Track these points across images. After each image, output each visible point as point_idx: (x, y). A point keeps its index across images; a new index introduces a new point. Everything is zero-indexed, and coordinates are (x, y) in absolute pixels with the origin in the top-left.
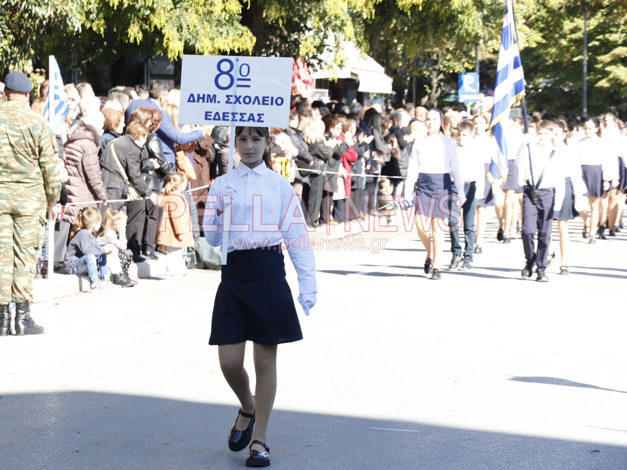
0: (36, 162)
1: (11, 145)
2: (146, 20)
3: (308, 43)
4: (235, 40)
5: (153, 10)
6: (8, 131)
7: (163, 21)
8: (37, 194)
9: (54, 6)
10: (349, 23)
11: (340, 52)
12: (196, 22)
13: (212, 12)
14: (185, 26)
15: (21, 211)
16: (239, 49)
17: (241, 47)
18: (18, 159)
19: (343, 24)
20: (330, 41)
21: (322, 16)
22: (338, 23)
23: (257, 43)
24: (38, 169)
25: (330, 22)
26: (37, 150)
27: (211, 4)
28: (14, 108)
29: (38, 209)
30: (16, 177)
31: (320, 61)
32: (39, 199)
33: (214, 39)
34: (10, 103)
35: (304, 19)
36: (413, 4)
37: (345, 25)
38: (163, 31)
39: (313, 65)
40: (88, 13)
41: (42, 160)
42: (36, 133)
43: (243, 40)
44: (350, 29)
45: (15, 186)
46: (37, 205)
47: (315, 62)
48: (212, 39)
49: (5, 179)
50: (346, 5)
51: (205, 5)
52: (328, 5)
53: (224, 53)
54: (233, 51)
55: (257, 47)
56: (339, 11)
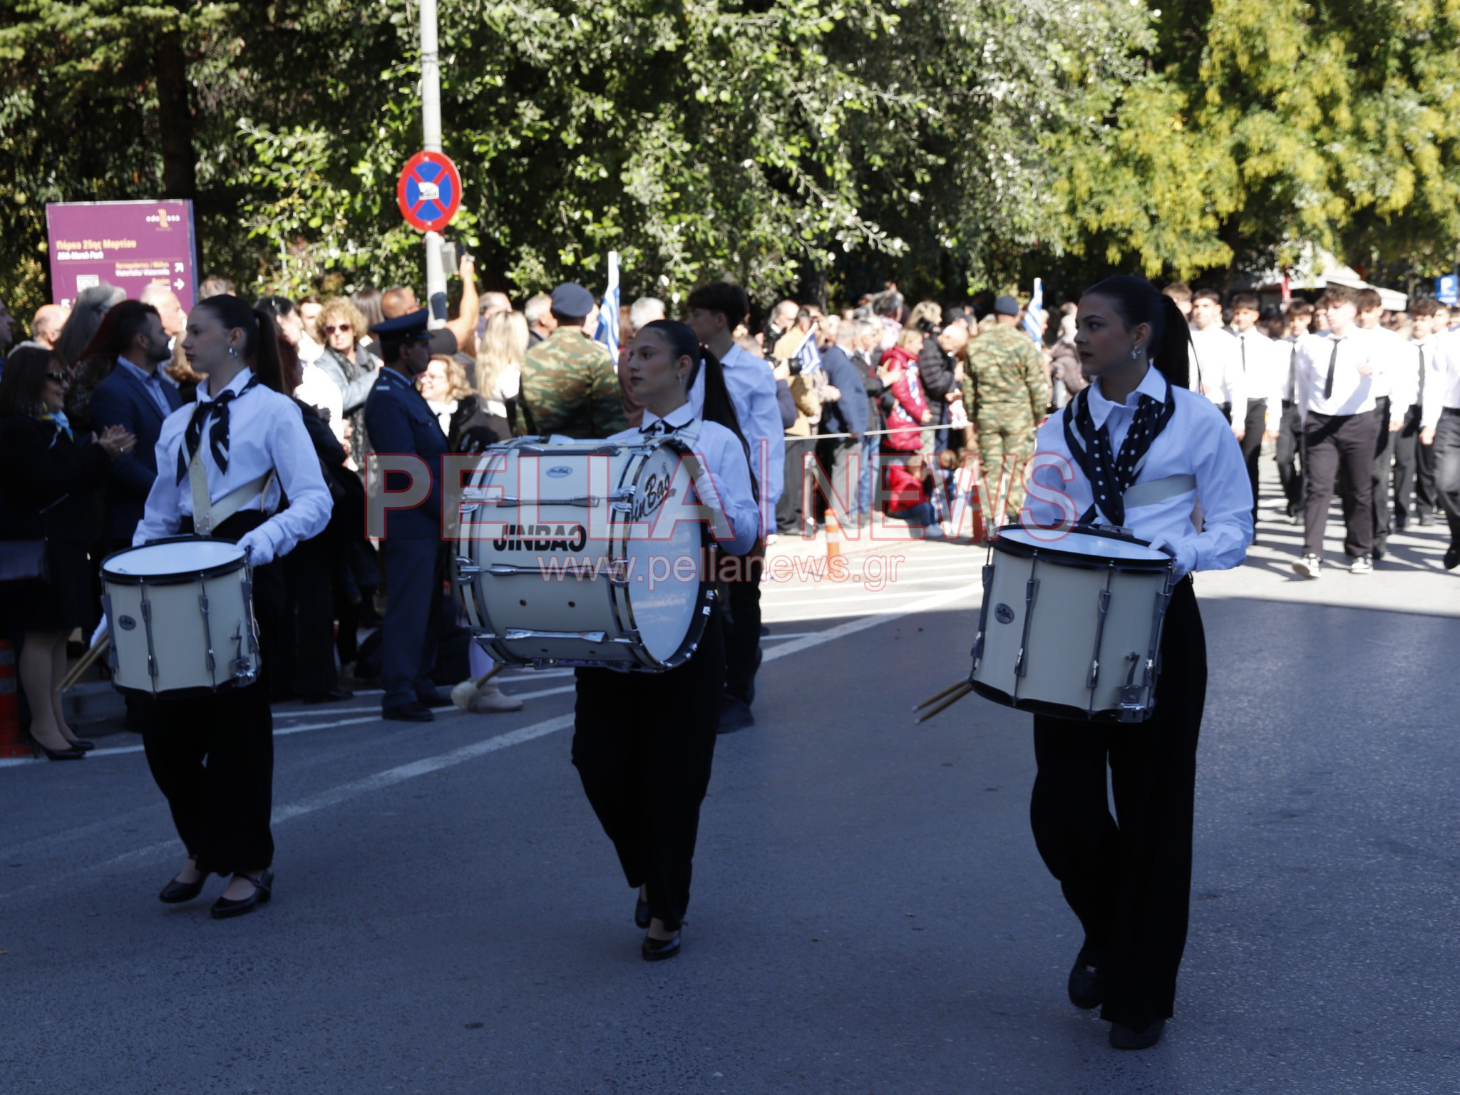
0: (1022, 382)
1: (998, 365)
2: (1124, 241)
3: (1285, 254)
4: (1213, 255)
5: (1130, 232)
6: (996, 352)
7: (1140, 242)
8: (1024, 414)
9: (1037, 233)
10: (1327, 232)
11: (1319, 261)
12: (1173, 240)
13: (1187, 231)
14: (1162, 245)
15: (1009, 429)
16: (1216, 264)
17: (1218, 261)
18: (1005, 380)
19: (1321, 234)
20: (1307, 252)
21: (1299, 226)
22: (1316, 232)
23: (1233, 257)
24: (1024, 388)
25: (1308, 232)
26: (1023, 369)
27: (1189, 222)
28: (1002, 330)
29: (1024, 428)
30: (1003, 396)
31: (1297, 272)
32: (1026, 418)
33: (1192, 255)
34: (1000, 326)
35: (1280, 231)
36: (1393, 211)
37: (1324, 234)
38: (1142, 251)
39: (1290, 276)
40: (1068, 239)
41: (1029, 379)
42: (1023, 353)
43: (1221, 254)
44: (1328, 238)
45: (1002, 406)
46: (1023, 423)
47: (1292, 272)
48: (1189, 256)
49: (994, 398)
50: (1324, 213)
51: (1182, 223)
52: (1306, 216)
53: (1200, 268)
54: (1210, 266)
55: (1235, 261)
56: (1316, 221)
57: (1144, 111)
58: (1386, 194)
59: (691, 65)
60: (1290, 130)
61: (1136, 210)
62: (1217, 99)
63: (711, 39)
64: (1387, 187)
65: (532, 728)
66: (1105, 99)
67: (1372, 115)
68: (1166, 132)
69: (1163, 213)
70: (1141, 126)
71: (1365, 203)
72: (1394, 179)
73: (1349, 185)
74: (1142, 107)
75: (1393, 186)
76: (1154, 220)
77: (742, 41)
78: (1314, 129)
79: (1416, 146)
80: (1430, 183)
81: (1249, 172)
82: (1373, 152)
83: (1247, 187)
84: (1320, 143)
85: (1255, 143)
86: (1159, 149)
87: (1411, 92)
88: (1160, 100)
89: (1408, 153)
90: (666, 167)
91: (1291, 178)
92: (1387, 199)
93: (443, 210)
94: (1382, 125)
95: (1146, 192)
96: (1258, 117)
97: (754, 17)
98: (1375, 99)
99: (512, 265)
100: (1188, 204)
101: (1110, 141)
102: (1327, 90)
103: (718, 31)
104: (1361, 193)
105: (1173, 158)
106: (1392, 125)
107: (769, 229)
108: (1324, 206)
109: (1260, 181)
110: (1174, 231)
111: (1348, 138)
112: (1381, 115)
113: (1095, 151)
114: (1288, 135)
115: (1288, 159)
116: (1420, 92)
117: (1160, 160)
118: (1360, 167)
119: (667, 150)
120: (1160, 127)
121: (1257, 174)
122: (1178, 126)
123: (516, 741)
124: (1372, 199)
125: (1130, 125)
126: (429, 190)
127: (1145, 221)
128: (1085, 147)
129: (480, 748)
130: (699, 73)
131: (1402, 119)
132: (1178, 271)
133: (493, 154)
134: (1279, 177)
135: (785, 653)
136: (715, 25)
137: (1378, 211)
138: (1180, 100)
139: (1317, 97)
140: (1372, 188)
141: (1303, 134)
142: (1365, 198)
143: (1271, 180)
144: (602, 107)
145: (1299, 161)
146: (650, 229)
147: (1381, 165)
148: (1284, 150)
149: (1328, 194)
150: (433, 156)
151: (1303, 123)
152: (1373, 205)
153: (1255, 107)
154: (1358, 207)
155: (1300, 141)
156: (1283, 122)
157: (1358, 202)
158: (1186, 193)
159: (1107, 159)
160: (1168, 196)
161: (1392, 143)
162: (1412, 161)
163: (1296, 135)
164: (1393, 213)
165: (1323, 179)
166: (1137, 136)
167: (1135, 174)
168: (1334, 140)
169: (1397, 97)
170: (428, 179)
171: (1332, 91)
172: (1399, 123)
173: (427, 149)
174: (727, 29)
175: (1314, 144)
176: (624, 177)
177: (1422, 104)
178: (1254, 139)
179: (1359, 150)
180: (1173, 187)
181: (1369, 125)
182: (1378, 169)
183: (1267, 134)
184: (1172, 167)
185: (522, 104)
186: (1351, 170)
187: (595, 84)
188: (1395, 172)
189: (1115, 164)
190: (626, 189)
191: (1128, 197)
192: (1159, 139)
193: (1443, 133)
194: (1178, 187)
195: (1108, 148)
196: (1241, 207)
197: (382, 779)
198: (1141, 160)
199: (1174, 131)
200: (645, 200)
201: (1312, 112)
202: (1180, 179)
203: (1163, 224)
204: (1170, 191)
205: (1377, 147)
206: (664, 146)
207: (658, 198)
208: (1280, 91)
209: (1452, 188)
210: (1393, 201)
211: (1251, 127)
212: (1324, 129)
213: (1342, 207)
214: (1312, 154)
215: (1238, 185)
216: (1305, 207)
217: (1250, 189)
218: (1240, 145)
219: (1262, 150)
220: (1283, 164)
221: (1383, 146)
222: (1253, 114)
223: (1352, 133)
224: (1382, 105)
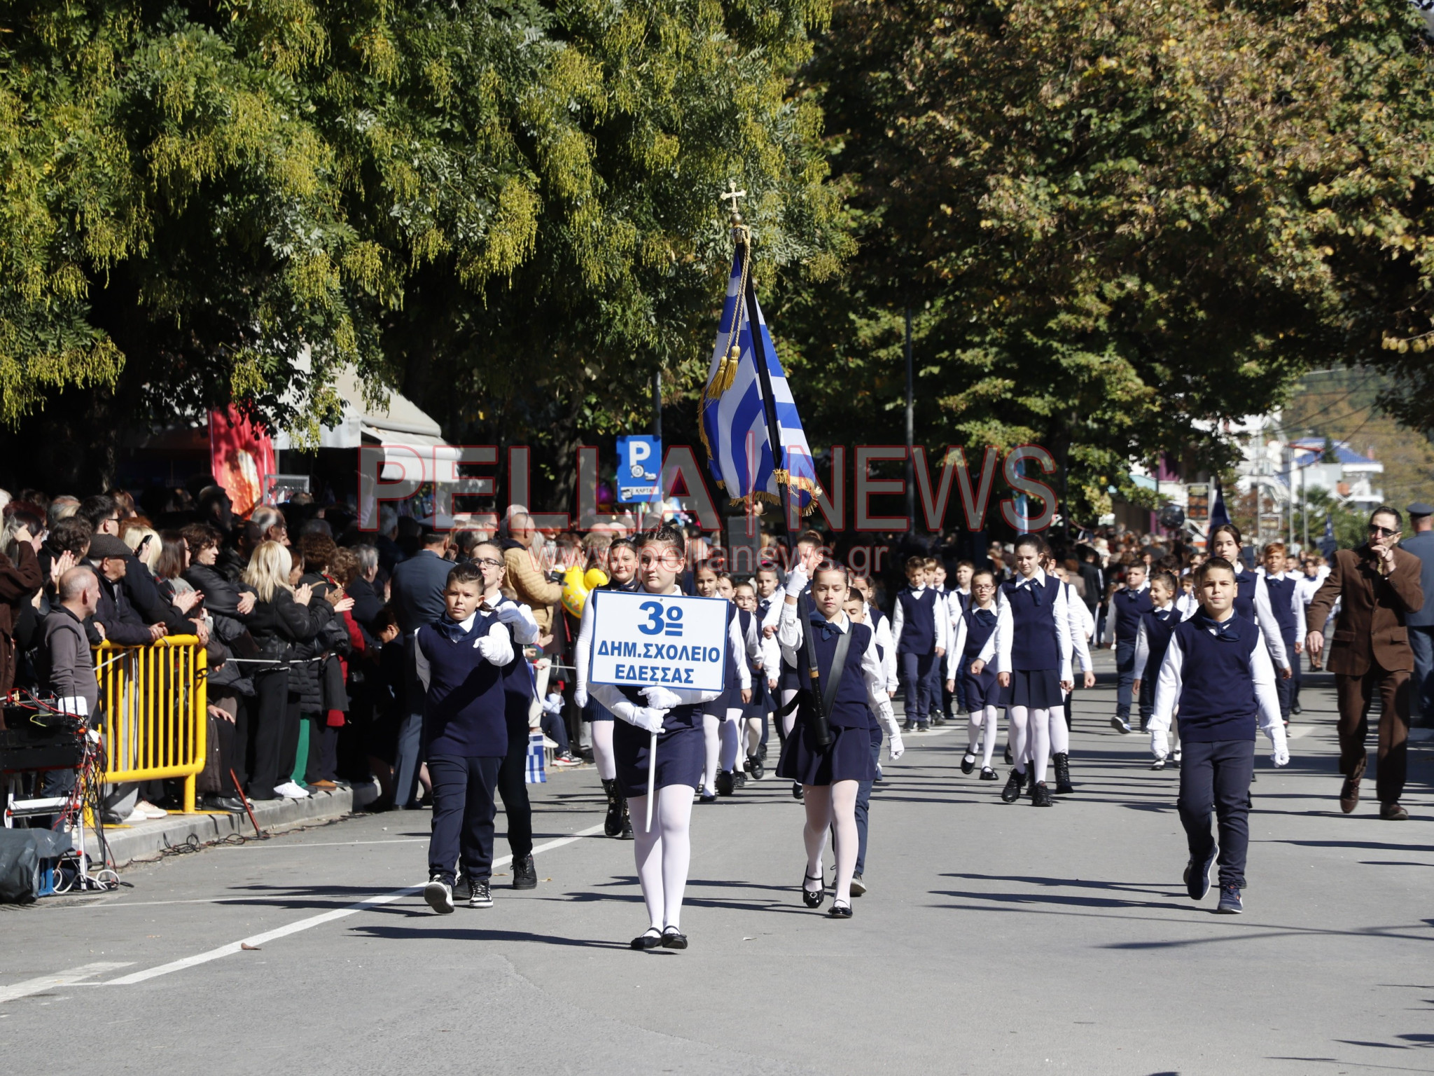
3: (250, 366)
4: (77, 360)
10: (345, 320)
11: (327, 386)
13: (20, 296)
16: (85, 381)
17: (90, 374)
19: (332, 323)
20: (301, 363)
21: (282, 303)
22: (320, 319)
23: (127, 367)
25: (302, 317)
27: (21, 277)
31: (282, 410)
33: (26, 357)
35: (243, 312)
36: (493, 276)
37: (337, 325)
39: (264, 419)
43: (96, 359)
44: (345, 334)
47: (270, 412)
48: (21, 358)
50: (337, 276)
52: (295, 278)
53: (50, 390)
54: (70, 385)
55: (129, 377)
56: (322, 292)
58: (477, 237)
60: (259, 73)
64: (483, 224)
67: (444, 53)
71: (431, 257)
72: (496, 203)
73: (395, 211)
75: (492, 220)
78: (312, 75)
79: (545, 133)
80: (578, 217)
81: (160, 167)
82: (446, 136)
83: (157, 202)
84: (327, 108)
85: (176, 100)
89: (526, 146)
91: (260, 186)
92: (481, 247)
94: (466, 77)
96: (181, 40)
98: (451, 16)
100: (18, 233)
104: (423, 233)
106: (489, 76)
108: (336, 260)
109: (185, 191)
111: (390, 99)
112: (466, 53)
114: (252, 86)
115: (254, 141)
118: (420, 168)
121: (179, 174)
124: (448, 247)
137: (464, 275)
140: (446, 221)
141: (287, 87)
142: (435, 243)
143: (211, 190)
145: (278, 149)
147: (464, 171)
148: (242, 121)
149: (345, 231)
151: (287, 60)
152: (447, 261)
153: (174, 14)
154: (416, 263)
155: (279, 99)
156: (240, 54)
157: (417, 251)
158: (16, 207)
161: (491, 117)
162: (536, 168)
163: (271, 88)
164: (496, 281)
165: (334, 194)
168: (359, 104)
172: (503, 72)
175: (312, 109)
177: (556, 33)
178: (171, 90)
179: (418, 133)
181: (439, 73)
182: (459, 177)
183: (201, 81)
186: (398, 177)
188: (498, 189)
193: (601, 102)
196: (144, 246)
201: (310, 34)
205: (457, 128)
209: (627, 233)
210: (495, 255)
211: (166, 56)
212: (336, 77)
213: (379, 263)
214: (308, 135)
215: (135, 190)
216: (295, 256)
217: (164, 207)
218: (138, 98)
219: (189, 117)
220: (241, 153)
221: (471, 123)
222: (170, 30)
223: (400, 93)
224: (467, 29)
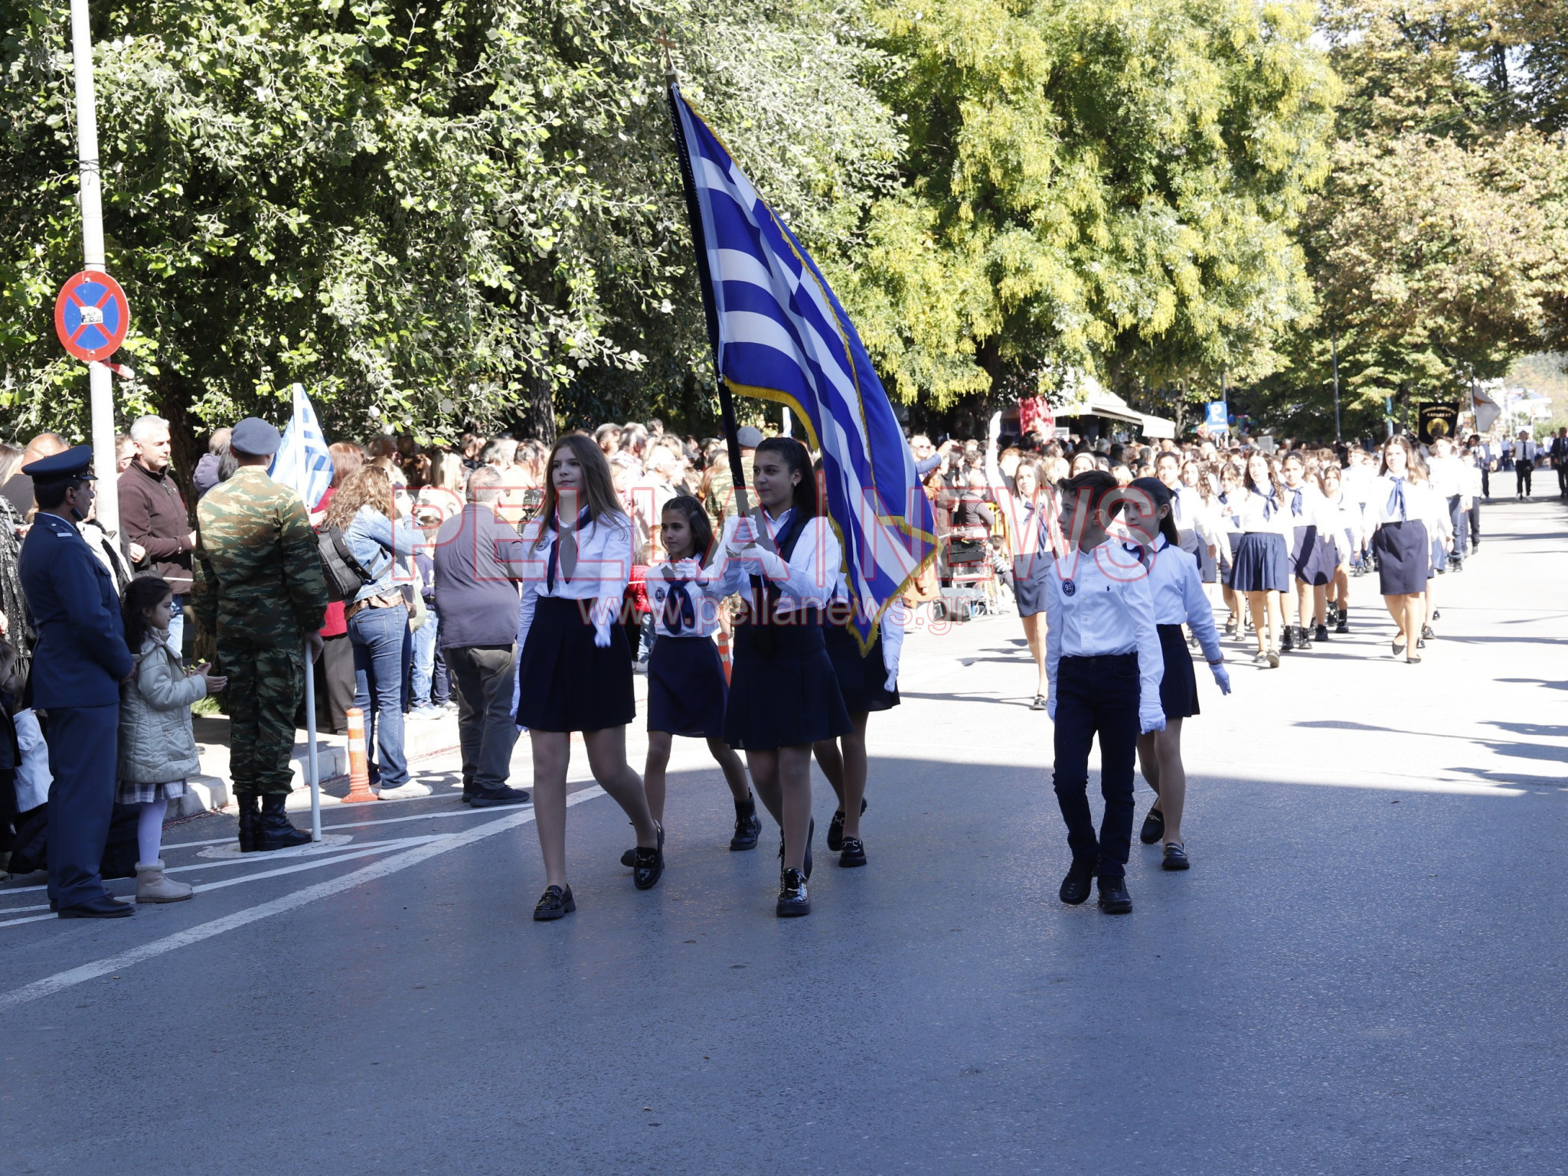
3: (1047, 380)
4: (971, 381)
5: (884, 356)
7: (895, 367)
10: (1089, 357)
11: (1081, 387)
12: (929, 365)
13: (946, 354)
14: (918, 370)
16: (975, 390)
17: (977, 387)
19: (1083, 358)
20: (1070, 377)
21: (1060, 351)
22: (1077, 357)
23: (992, 383)
25: (1069, 357)
27: (945, 346)
31: (1060, 397)
35: (1041, 356)
36: (1155, 334)
37: (1085, 359)
38: (896, 376)
39: (1053, 403)
43: (979, 380)
44: (1089, 363)
47: (1055, 399)
48: (947, 381)
50: (1085, 337)
51: (937, 347)
52: (1065, 339)
53: (960, 395)
54: (968, 393)
55: (994, 388)
56: (1077, 345)
57: (894, 227)
58: (1147, 317)
59: (393, 174)
60: (1046, 248)
61: (889, 332)
62: (971, 216)
63: (415, 144)
64: (1149, 309)
65: (219, 921)
66: (851, 213)
67: (1130, 234)
68: (920, 250)
69: (918, 336)
70: (892, 243)
71: (1128, 326)
72: (1156, 300)
73: (1110, 307)
74: (892, 222)
76: (909, 342)
77: (449, 149)
78: (1072, 247)
79: (1177, 266)
80: (1192, 305)
81: (1005, 293)
82: (1132, 271)
83: (1004, 309)
84: (1078, 262)
85: (1011, 263)
86: (911, 267)
87: (1169, 209)
88: (910, 215)
89: (1168, 272)
90: (370, 286)
91: (1049, 299)
92: (1149, 321)
93: (108, 336)
94: (1141, 244)
95: (898, 313)
96: (1012, 235)
97: (463, 119)
98: (1133, 216)
99: (194, 398)
100: (943, 326)
101: (859, 259)
102: (1084, 208)
103: (423, 136)
104: (1122, 315)
105: (927, 277)
106: (1151, 244)
107: (487, 352)
108: (1085, 329)
109: (1017, 303)
110: (930, 355)
111: (1106, 257)
112: (1140, 234)
113: (843, 268)
114: (1045, 254)
115: (1045, 280)
116: (1177, 208)
117: (913, 280)
118: (1121, 287)
119: (370, 265)
120: (911, 244)
121: (1013, 295)
122: (930, 244)
123: (200, 937)
124: (1134, 321)
125: (879, 242)
126: (92, 314)
127: (899, 344)
128: (833, 265)
129: (158, 947)
130: (402, 181)
131: (1161, 238)
132: (936, 398)
133: (171, 272)
134: (1037, 297)
135: (513, 825)
136: (420, 129)
137: (1141, 334)
138: (931, 215)
139: (1074, 214)
140: (1134, 310)
141: (1061, 253)
142: (1127, 320)
143: (1028, 301)
144: (296, 220)
145: (1056, 282)
146: (353, 354)
147: (1141, 287)
148: (1041, 271)
149: (1090, 317)
150: (96, 276)
151: (1061, 241)
152: (1135, 327)
153: (1009, 224)
154: (1121, 330)
155: (1057, 260)
156: (1039, 240)
157: (1120, 324)
158: (942, 314)
159: (856, 277)
160: (922, 317)
161: (1152, 262)
162: (1173, 282)
163: (1053, 254)
164: (1156, 336)
165: (1083, 300)
166: (887, 253)
167: (887, 292)
168: (1092, 259)
169: (1155, 214)
170: (89, 303)
171: (1088, 206)
172: (1158, 241)
173: (88, 268)
174: (433, 133)
175: (1071, 263)
176: (323, 297)
177: (1181, 221)
178: (1009, 258)
179: (1119, 270)
180: (927, 309)
181: (1129, 244)
182: (1138, 289)
183: (1022, 253)
184: (927, 289)
185: (203, 218)
186: (1111, 291)
187: (283, 196)
188: (1156, 294)
189: (864, 283)
190: (325, 311)
191: (880, 318)
192: (911, 257)
193: (1203, 253)
194: (932, 308)
195: (858, 266)
196: (999, 329)
197: (39, 988)
198: (891, 280)
199: (927, 249)
200: (346, 322)
201: (1070, 229)
202: (934, 299)
203: (917, 348)
204: (924, 312)
205: (1137, 267)
206: (367, 260)
207: (363, 320)
208: (1035, 207)
209: (1215, 310)
210: (1155, 324)
211: (1006, 245)
212: (1082, 247)
213: (1104, 330)
214: (1070, 274)
215: (995, 306)
216: (1066, 330)
217: (1007, 310)
218: (995, 264)
219: (1018, 270)
220: (1041, 285)
221: (1143, 265)
222: (1008, 231)
223: (1111, 252)
224: (1140, 223)
